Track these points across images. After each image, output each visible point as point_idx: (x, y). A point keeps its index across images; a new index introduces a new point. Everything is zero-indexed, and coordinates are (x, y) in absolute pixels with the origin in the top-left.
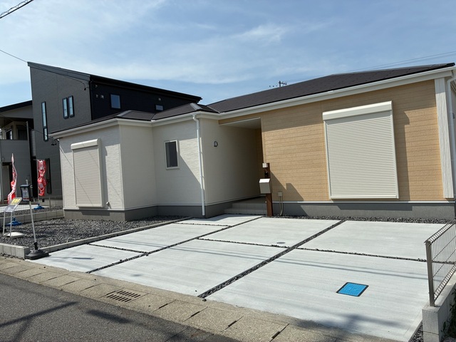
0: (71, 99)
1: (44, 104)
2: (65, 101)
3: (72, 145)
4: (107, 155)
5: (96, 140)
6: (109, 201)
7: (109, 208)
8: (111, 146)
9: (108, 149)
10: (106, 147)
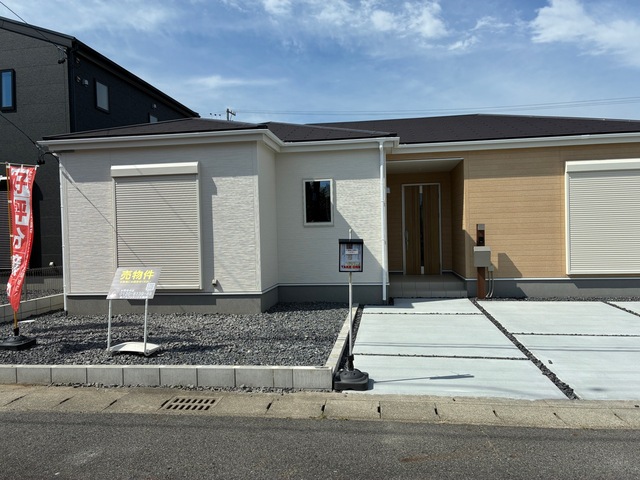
3: (113, 168)
4: (216, 193)
5: (195, 164)
6: (216, 278)
7: (216, 290)
8: (232, 178)
9: (221, 182)
10: (215, 179)
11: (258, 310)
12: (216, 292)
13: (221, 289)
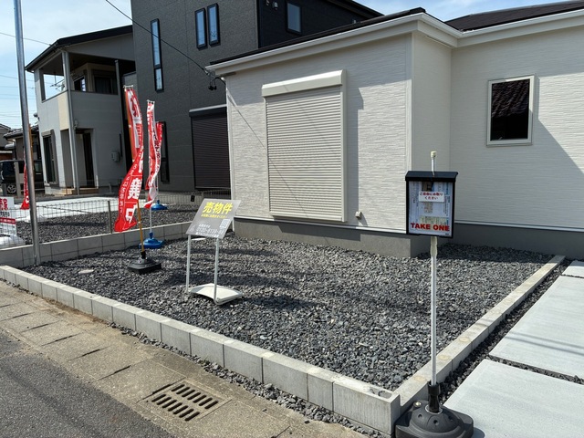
0: (213, 12)
1: (155, 24)
2: (201, 15)
3: (264, 87)
4: (362, 107)
5: (338, 73)
6: (360, 210)
7: (360, 224)
8: (380, 87)
9: (368, 93)
10: (361, 90)
11: (407, 253)
12: (360, 226)
13: (365, 224)
